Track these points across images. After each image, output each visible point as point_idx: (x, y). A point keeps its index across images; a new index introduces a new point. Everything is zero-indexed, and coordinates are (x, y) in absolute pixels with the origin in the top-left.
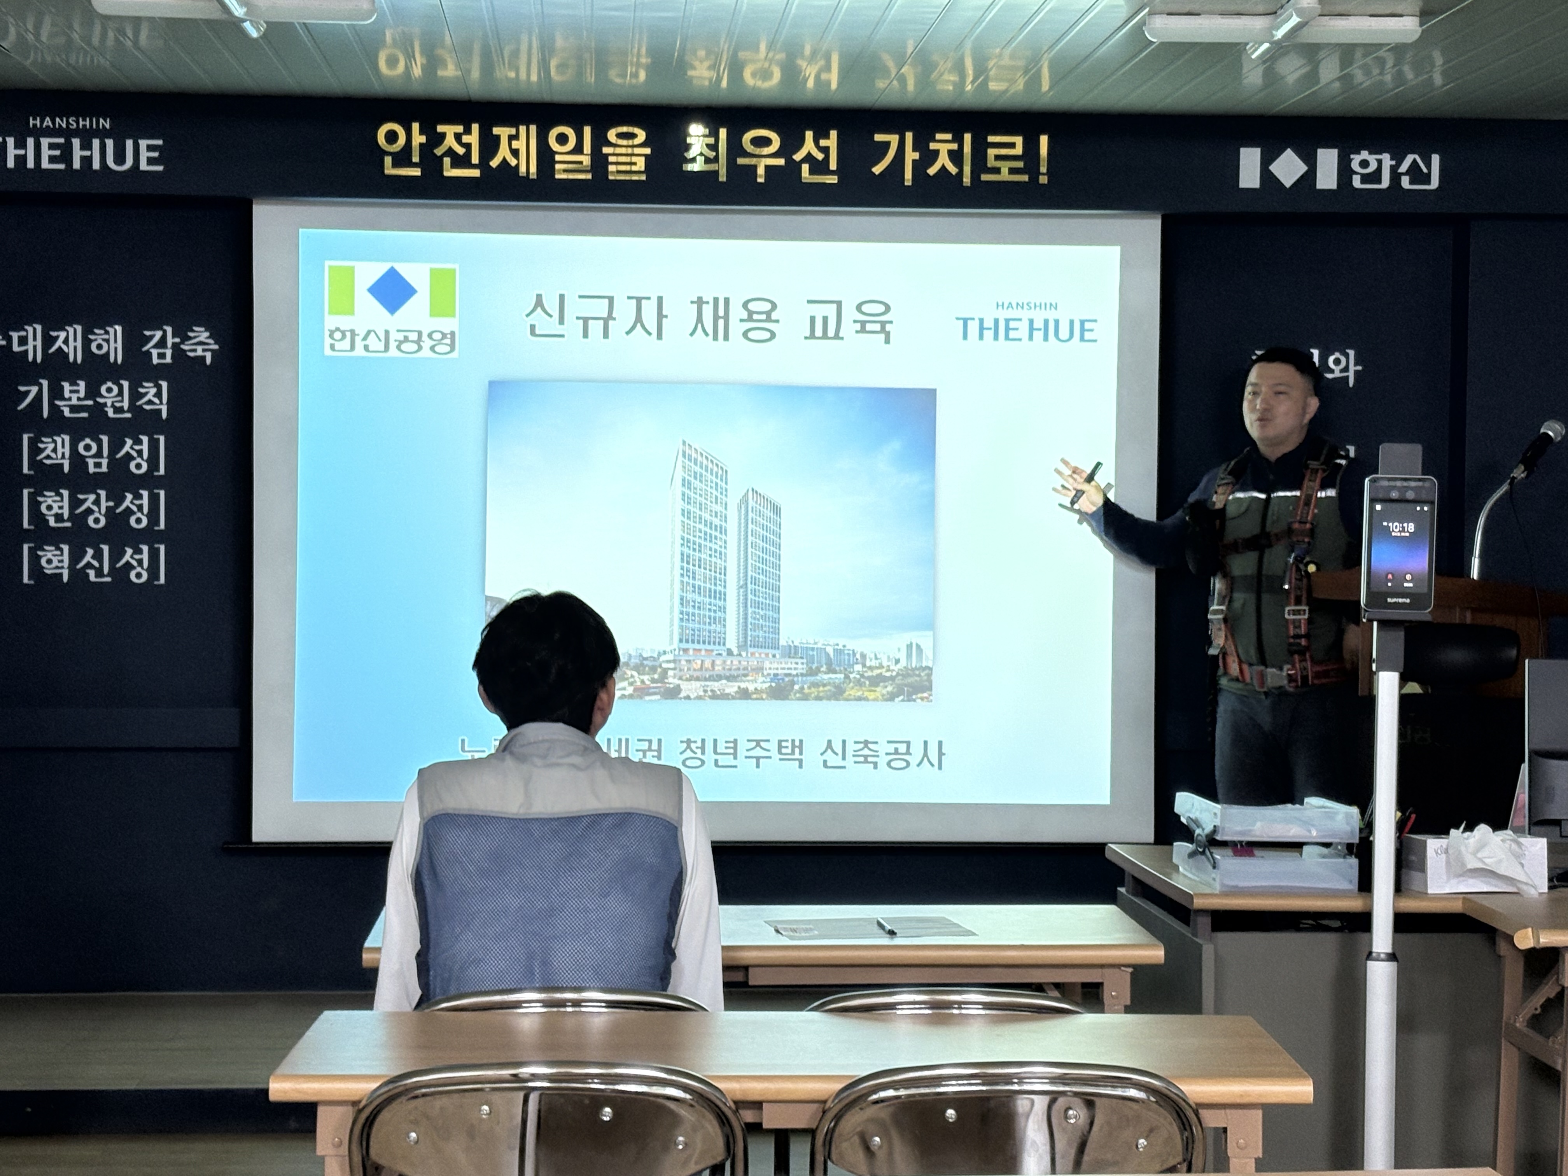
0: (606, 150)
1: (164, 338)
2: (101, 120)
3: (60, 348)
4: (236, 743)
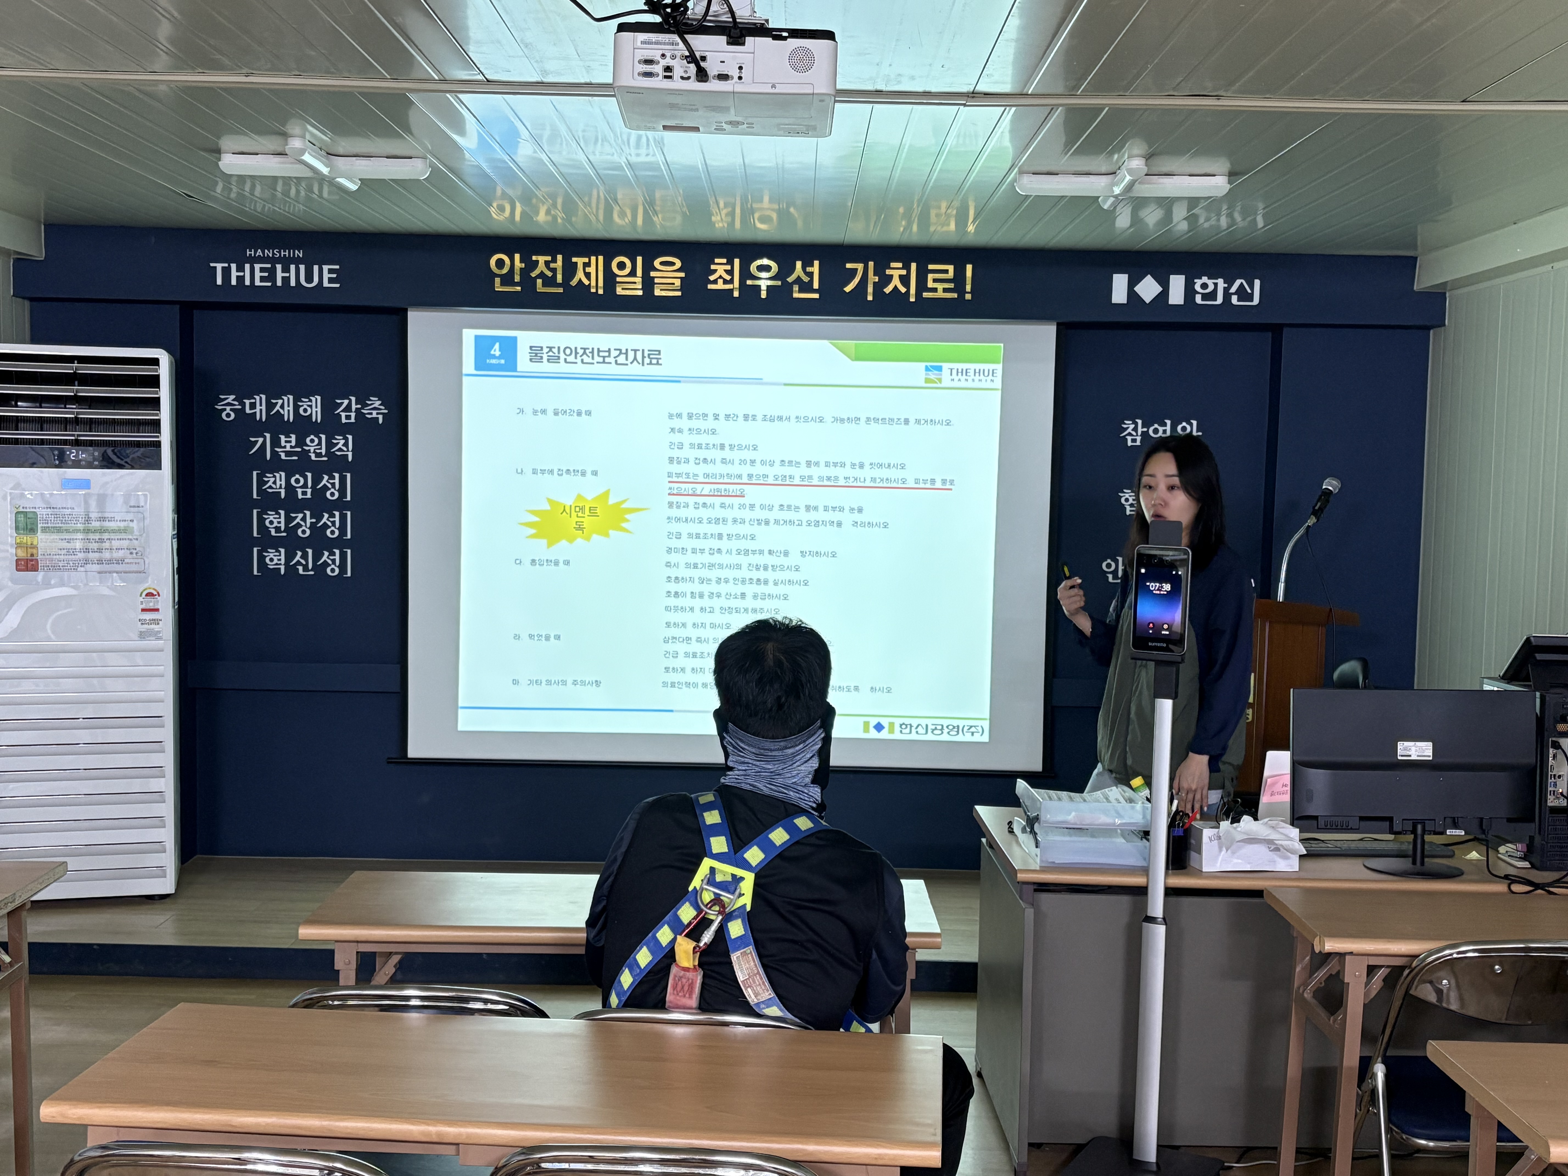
0: (653, 274)
1: (350, 404)
2: (297, 252)
3: (278, 411)
4: (397, 689)
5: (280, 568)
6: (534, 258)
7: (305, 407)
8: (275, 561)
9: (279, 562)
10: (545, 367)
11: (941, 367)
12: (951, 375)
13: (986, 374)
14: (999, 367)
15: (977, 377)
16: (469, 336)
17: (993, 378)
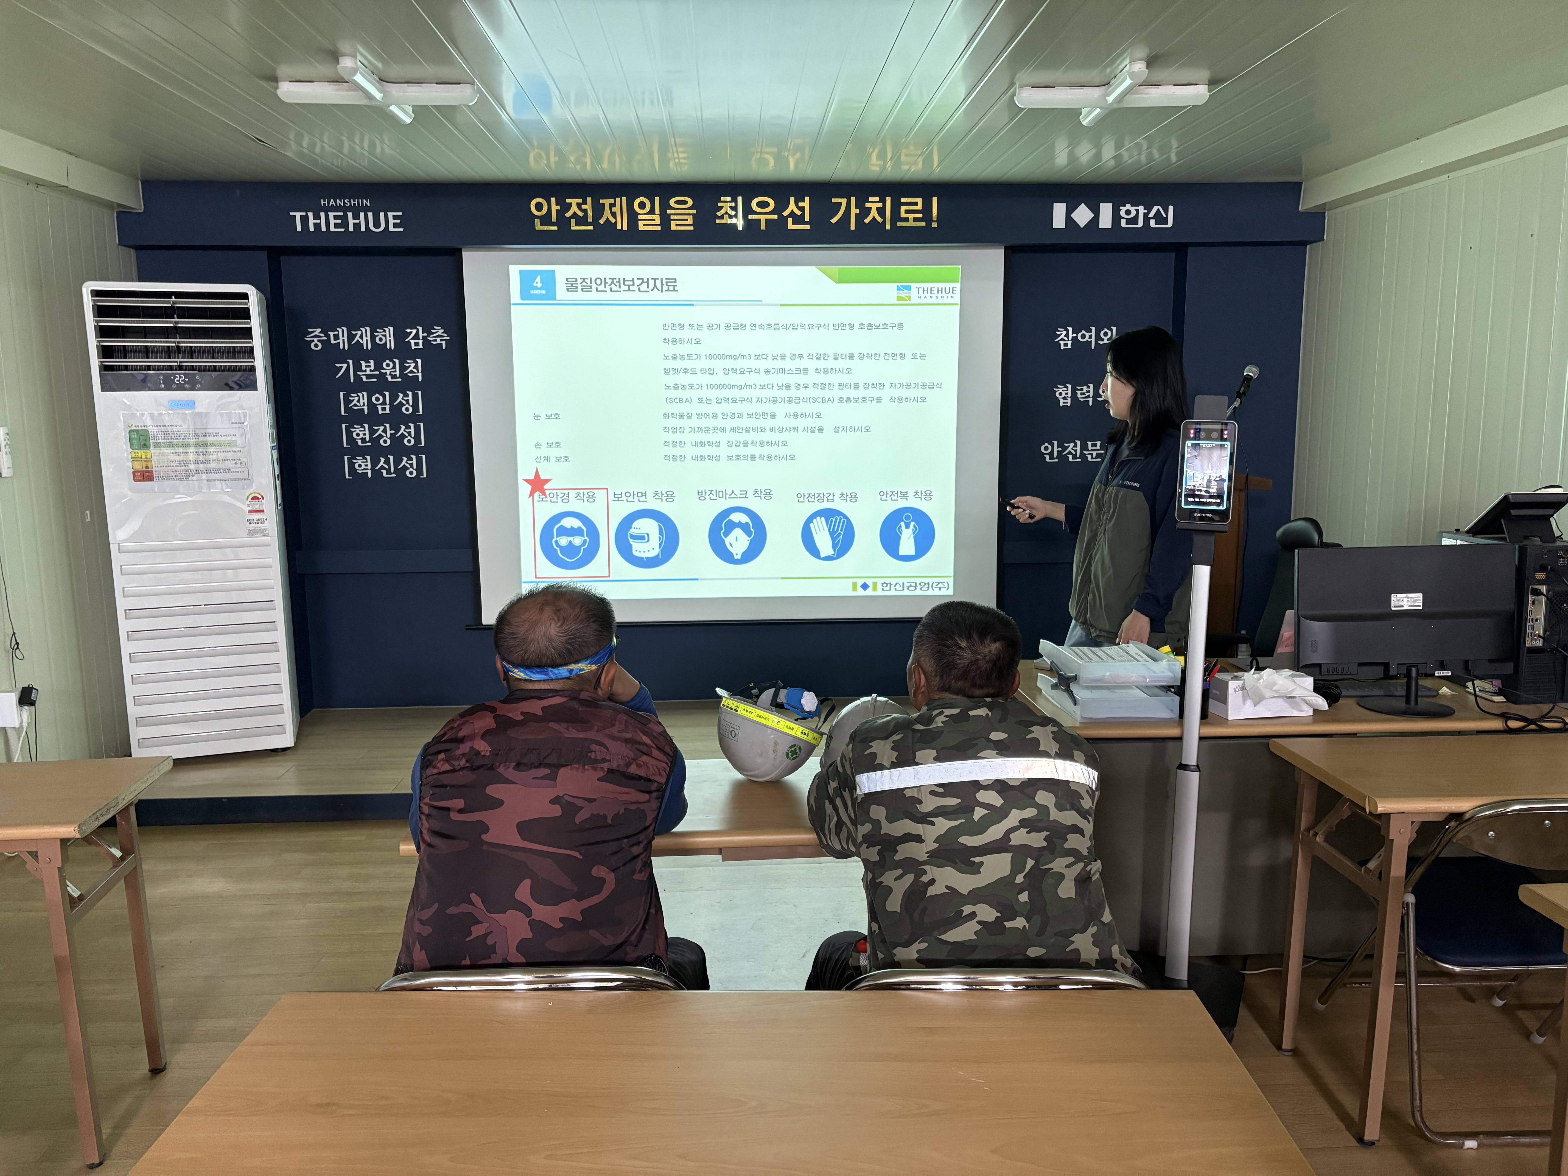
0: (669, 212)
1: (417, 333)
2: (364, 201)
3: (358, 340)
4: (471, 569)
5: (367, 473)
6: (568, 201)
7: (381, 336)
8: (363, 467)
9: (366, 468)
10: (580, 295)
11: (910, 286)
12: (919, 293)
13: (947, 291)
14: (958, 286)
15: (940, 295)
16: (515, 271)
17: (953, 295)
